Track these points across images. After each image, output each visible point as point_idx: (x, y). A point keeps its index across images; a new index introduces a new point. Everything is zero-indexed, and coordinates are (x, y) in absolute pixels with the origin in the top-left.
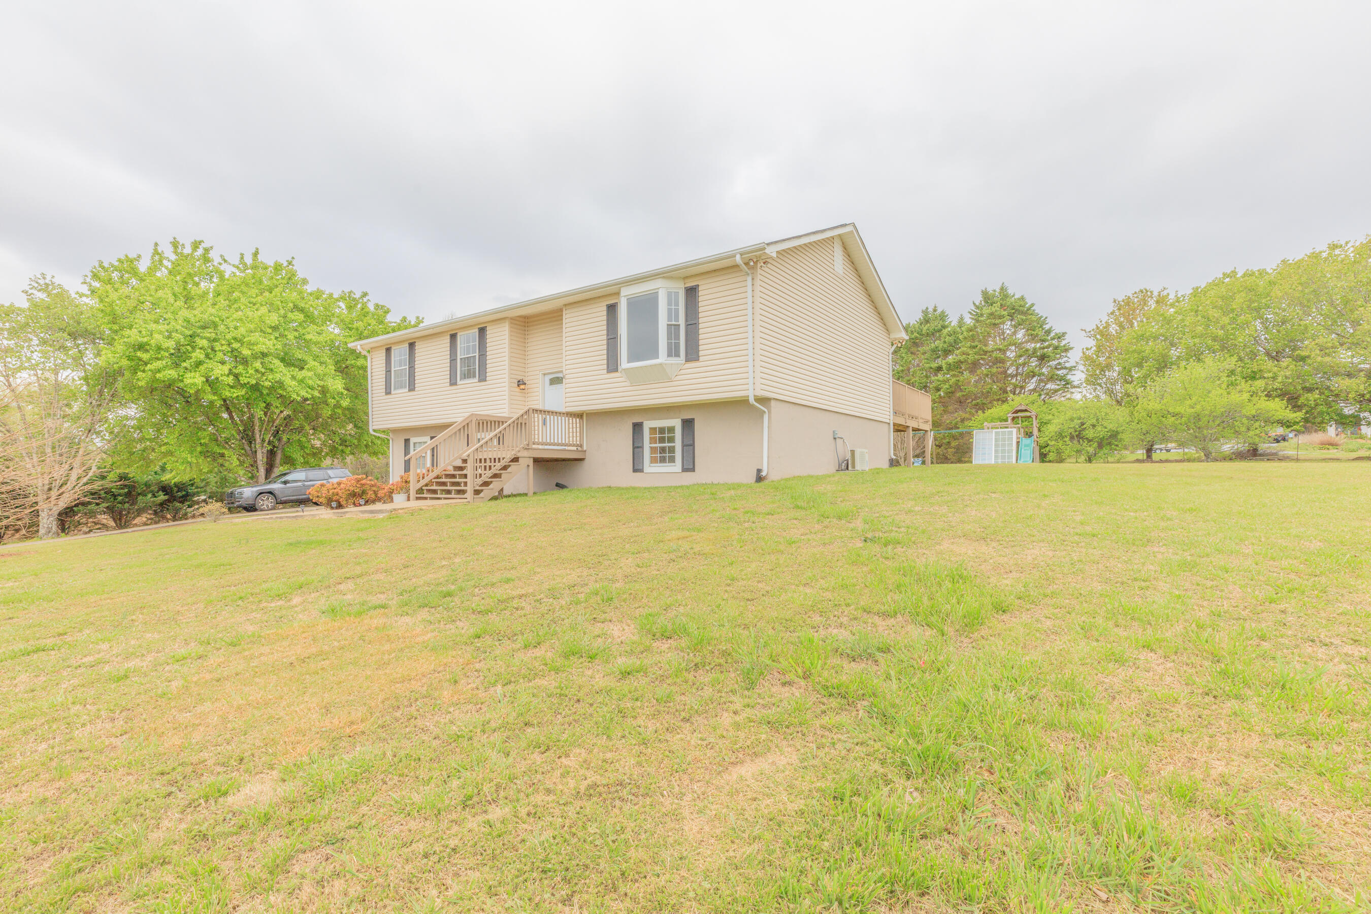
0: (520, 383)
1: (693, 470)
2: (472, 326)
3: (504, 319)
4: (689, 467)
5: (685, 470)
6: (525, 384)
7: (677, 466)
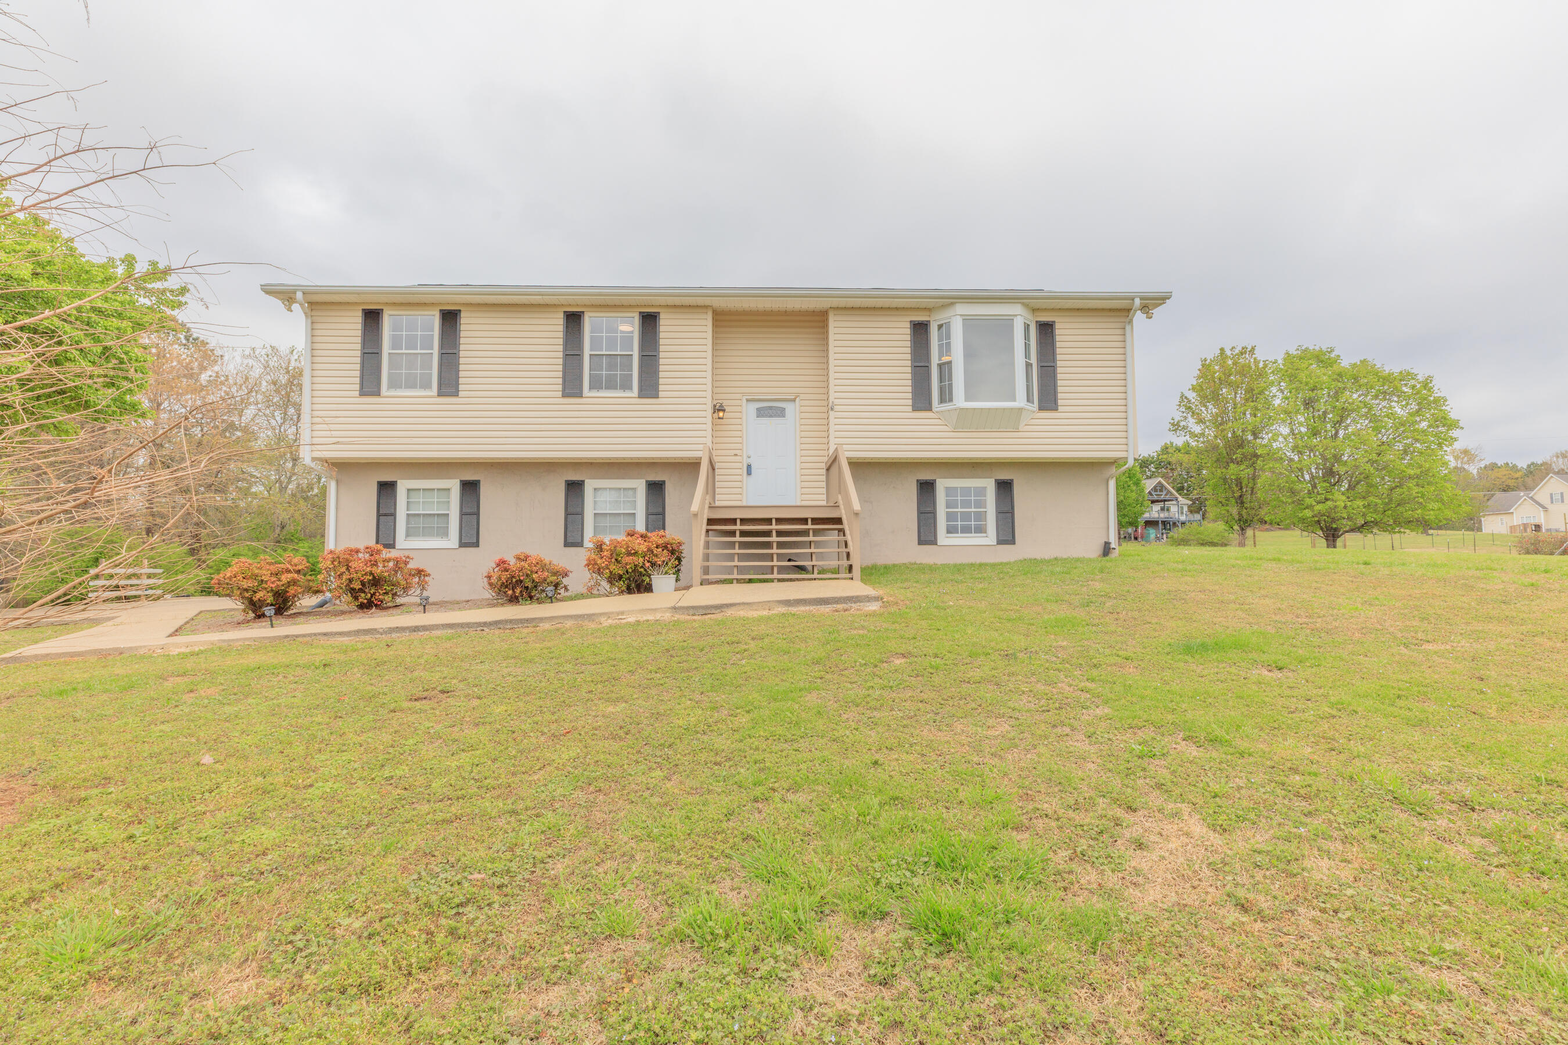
0: (718, 409)
1: (1012, 541)
2: (630, 306)
3: (706, 307)
4: (1007, 536)
5: (1000, 542)
6: (724, 411)
7: (990, 537)
